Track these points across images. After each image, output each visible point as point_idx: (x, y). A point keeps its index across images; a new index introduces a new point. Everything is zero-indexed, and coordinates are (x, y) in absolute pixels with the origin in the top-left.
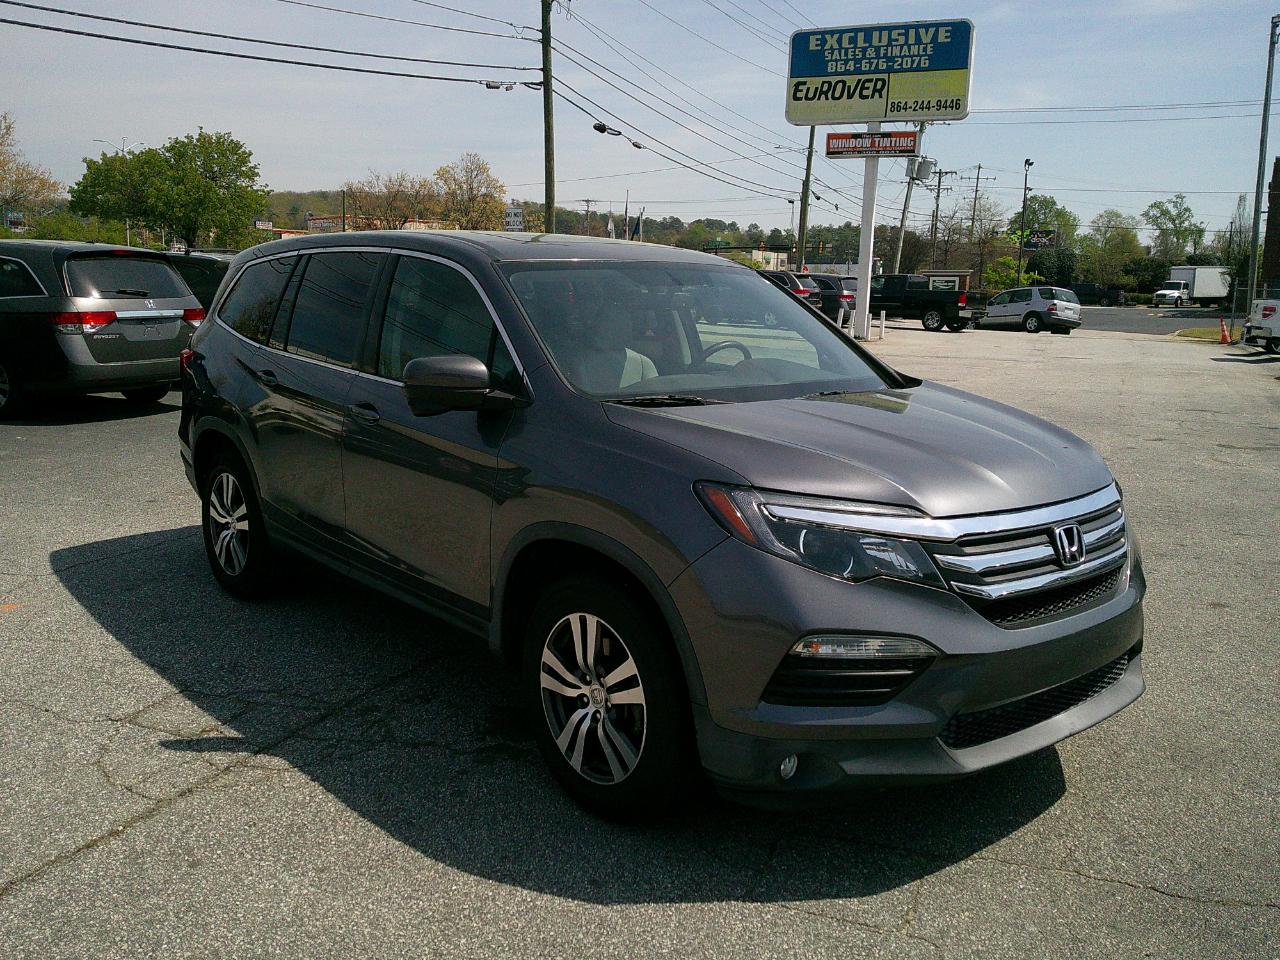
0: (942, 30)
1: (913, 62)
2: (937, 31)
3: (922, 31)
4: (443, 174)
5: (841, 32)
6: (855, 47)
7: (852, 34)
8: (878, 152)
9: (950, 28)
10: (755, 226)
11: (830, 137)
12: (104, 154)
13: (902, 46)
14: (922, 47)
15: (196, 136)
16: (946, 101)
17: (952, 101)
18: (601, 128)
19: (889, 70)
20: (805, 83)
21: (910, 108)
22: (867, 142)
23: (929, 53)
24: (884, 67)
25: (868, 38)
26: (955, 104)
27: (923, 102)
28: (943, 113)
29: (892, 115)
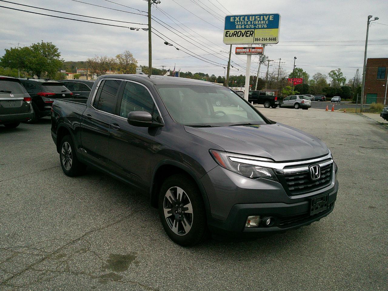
0: (271, 16)
1: (262, 26)
2: (269, 17)
3: (265, 17)
4: (118, 57)
5: (240, 16)
6: (244, 21)
7: (244, 17)
8: (251, 53)
9: (273, 16)
10: (214, 75)
11: (237, 48)
12: (11, 48)
13: (258, 21)
14: (265, 21)
15: (41, 43)
16: (272, 38)
17: (274, 38)
18: (166, 43)
19: (255, 28)
20: (229, 32)
21: (261, 40)
22: (248, 50)
23: (267, 23)
24: (253, 27)
25: (248, 18)
26: (275, 39)
27: (265, 38)
28: (271, 42)
29: (255, 42)
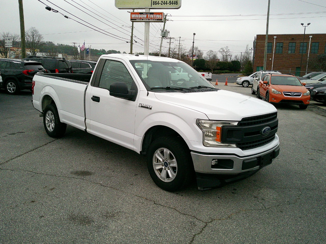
8: (149, 20)
11: (132, 13)
16: (173, 1)
17: (175, 1)
21: (160, 3)
22: (145, 16)
26: (176, 3)
27: (164, 1)
28: (172, 6)
29: (154, 6)
